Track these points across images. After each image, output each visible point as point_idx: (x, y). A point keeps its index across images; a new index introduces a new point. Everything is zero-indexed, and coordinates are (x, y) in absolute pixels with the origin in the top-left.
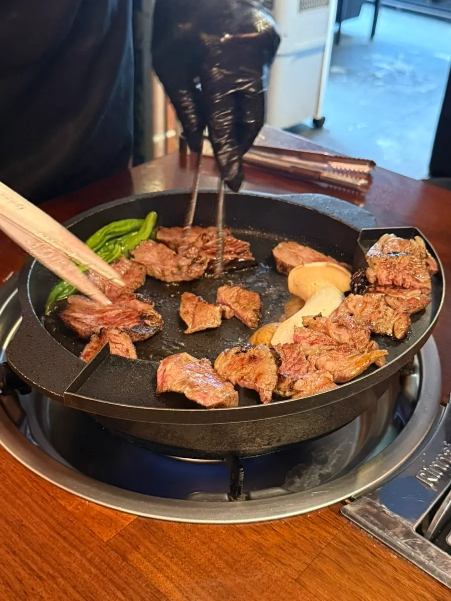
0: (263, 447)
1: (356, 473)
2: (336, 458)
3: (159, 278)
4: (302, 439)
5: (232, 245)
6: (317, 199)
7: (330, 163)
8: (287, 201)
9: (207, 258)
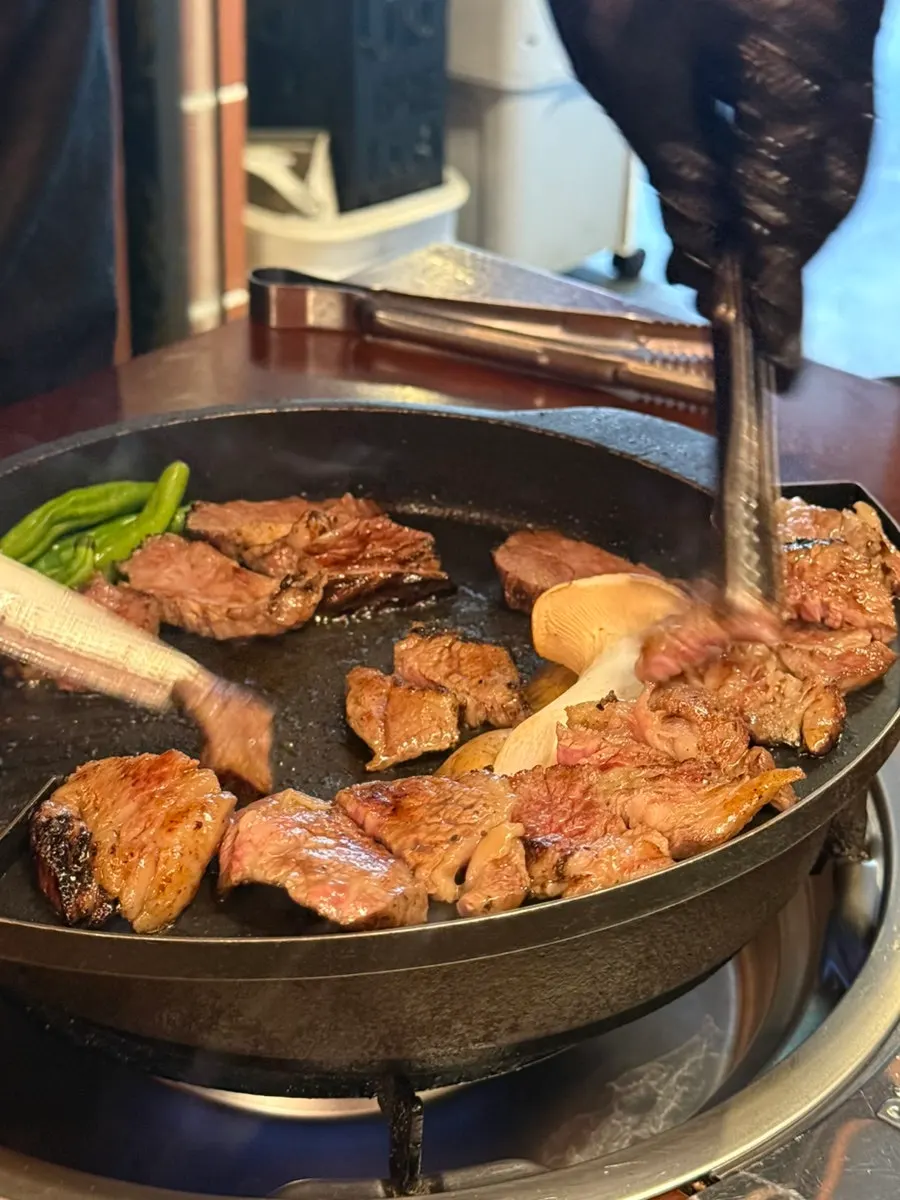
0: (472, 1047)
1: (724, 1112)
2: (677, 1096)
3: (196, 629)
4: (576, 1023)
5: (385, 538)
6: (604, 422)
7: (642, 339)
9: (321, 576)
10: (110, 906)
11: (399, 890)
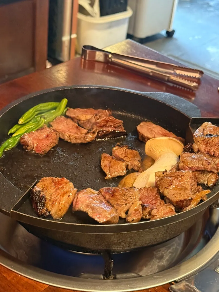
0: (125, 248)
1: (180, 266)
2: (169, 256)
3: (67, 140)
4: (149, 244)
5: (112, 121)
6: (166, 96)
7: (175, 70)
9: (97, 130)
10: (48, 213)
11: (113, 215)
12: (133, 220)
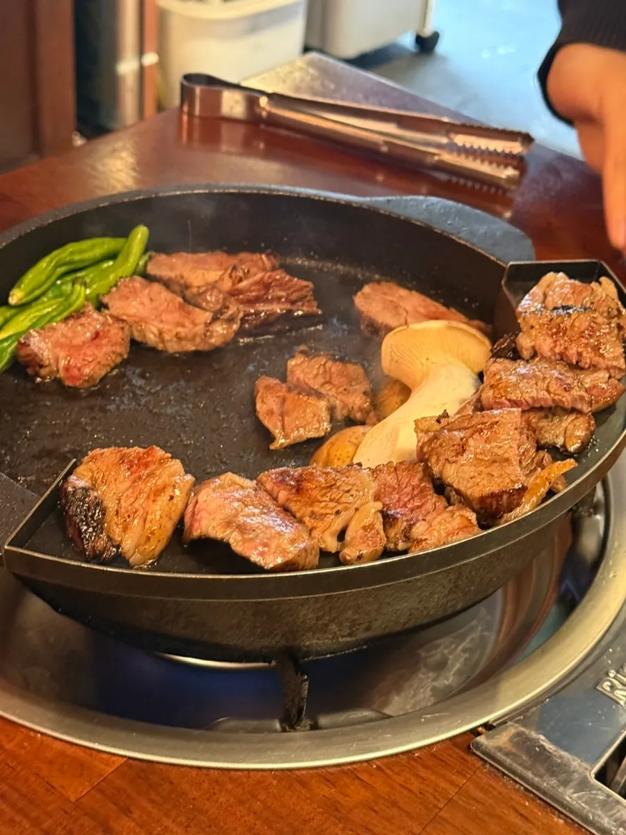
0: (340, 639)
2: (462, 660)
3: (155, 345)
4: (407, 626)
5: (282, 285)
6: (430, 208)
7: (452, 136)
8: (379, 210)
9: (239, 312)
10: (114, 549)
11: (302, 546)
12: (360, 557)
